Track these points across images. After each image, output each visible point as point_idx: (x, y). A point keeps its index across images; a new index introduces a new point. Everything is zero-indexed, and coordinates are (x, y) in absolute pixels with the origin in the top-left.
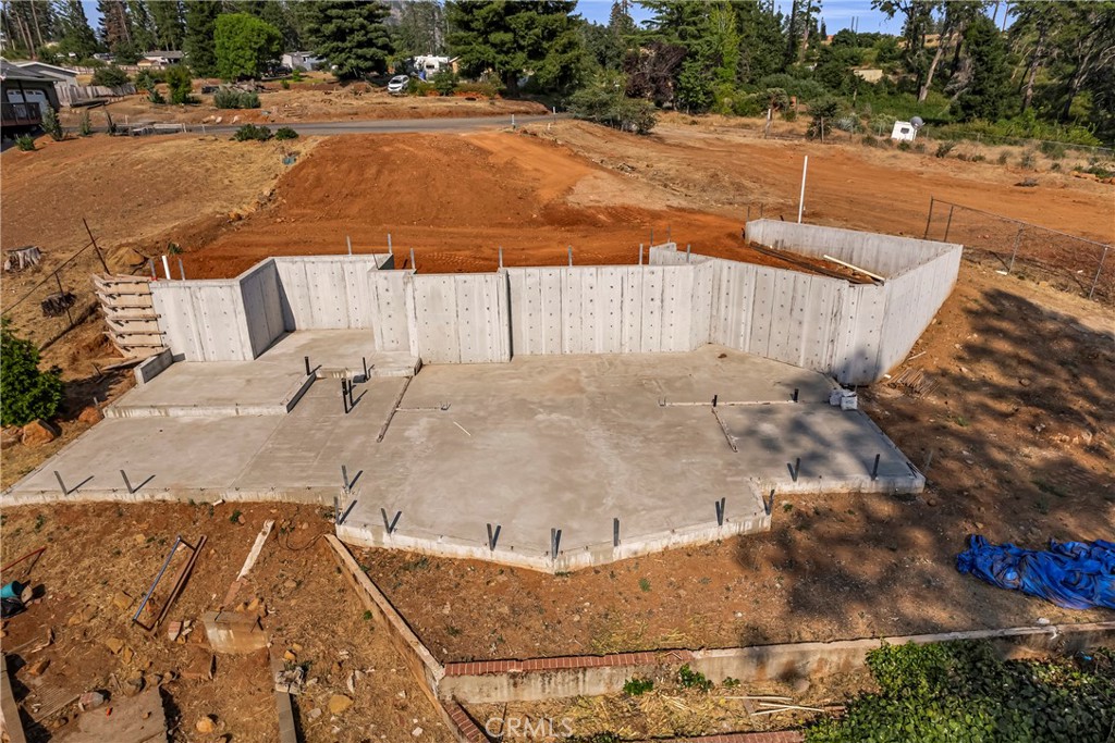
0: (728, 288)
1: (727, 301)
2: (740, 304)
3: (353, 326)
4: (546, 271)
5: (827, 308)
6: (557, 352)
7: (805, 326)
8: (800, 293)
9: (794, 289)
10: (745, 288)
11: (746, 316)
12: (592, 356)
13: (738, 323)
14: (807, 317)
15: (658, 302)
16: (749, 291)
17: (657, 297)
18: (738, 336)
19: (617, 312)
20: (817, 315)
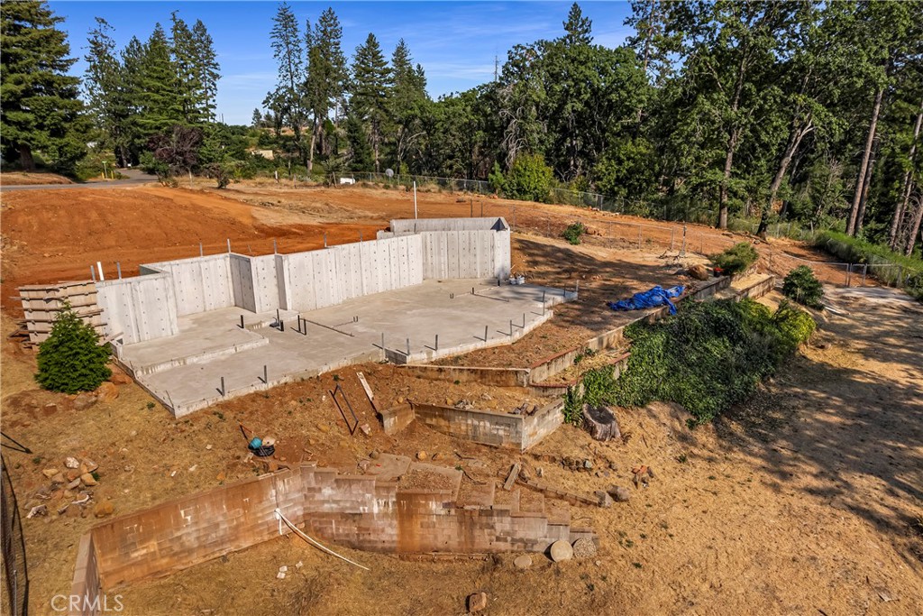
0: (431, 246)
1: (432, 253)
2: (439, 253)
3: (207, 309)
4: (352, 245)
5: (487, 245)
6: (360, 295)
7: (478, 257)
8: (472, 240)
9: (470, 239)
10: (442, 244)
11: (444, 259)
12: (378, 293)
13: (440, 264)
14: (478, 252)
15: (406, 256)
16: (444, 245)
17: (405, 254)
18: (440, 271)
19: (388, 265)
20: (483, 249)
